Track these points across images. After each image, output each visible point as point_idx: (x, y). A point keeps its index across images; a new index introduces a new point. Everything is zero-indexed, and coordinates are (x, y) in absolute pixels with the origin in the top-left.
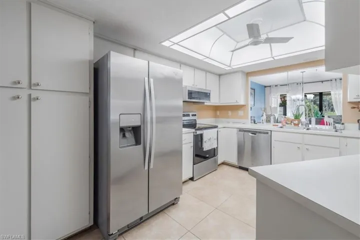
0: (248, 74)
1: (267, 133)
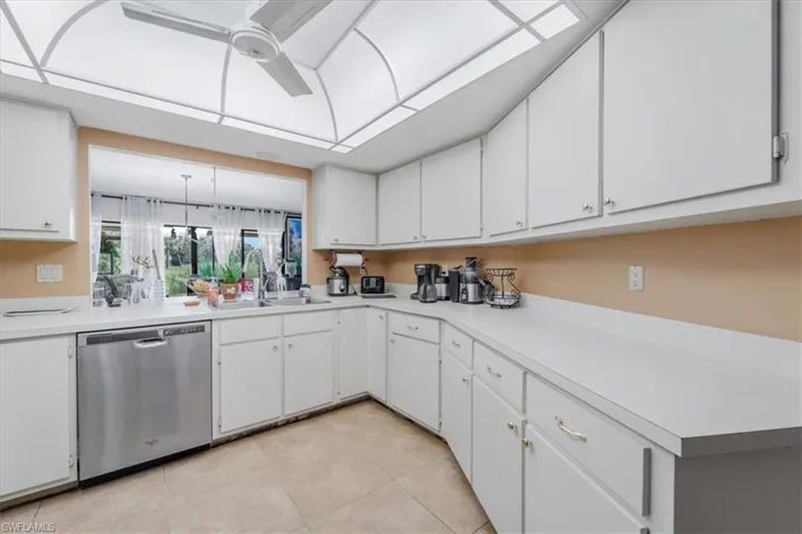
0: (89, 134)
1: (202, 329)
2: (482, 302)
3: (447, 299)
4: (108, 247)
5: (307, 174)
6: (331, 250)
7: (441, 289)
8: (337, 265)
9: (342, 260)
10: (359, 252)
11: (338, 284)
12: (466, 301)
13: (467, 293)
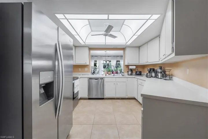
0: (90, 49)
1: (103, 79)
2: (161, 78)
3: (155, 77)
4: (95, 65)
5: (124, 49)
6: (128, 65)
7: (153, 74)
8: (130, 68)
9: (131, 67)
10: (135, 65)
11: (130, 72)
12: (158, 78)
13: (158, 76)
